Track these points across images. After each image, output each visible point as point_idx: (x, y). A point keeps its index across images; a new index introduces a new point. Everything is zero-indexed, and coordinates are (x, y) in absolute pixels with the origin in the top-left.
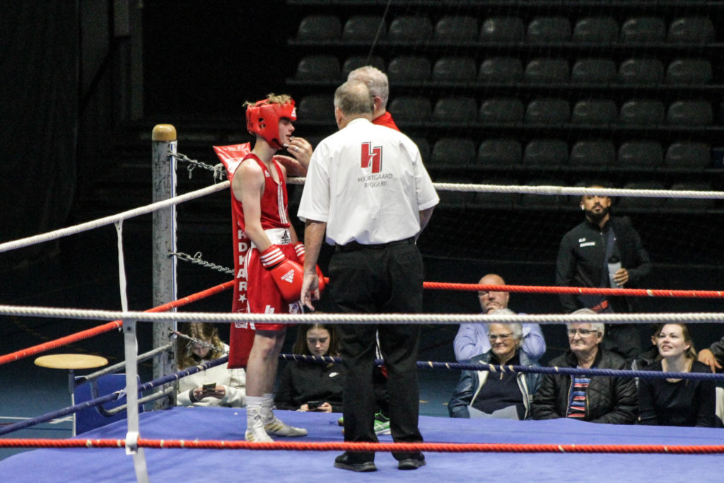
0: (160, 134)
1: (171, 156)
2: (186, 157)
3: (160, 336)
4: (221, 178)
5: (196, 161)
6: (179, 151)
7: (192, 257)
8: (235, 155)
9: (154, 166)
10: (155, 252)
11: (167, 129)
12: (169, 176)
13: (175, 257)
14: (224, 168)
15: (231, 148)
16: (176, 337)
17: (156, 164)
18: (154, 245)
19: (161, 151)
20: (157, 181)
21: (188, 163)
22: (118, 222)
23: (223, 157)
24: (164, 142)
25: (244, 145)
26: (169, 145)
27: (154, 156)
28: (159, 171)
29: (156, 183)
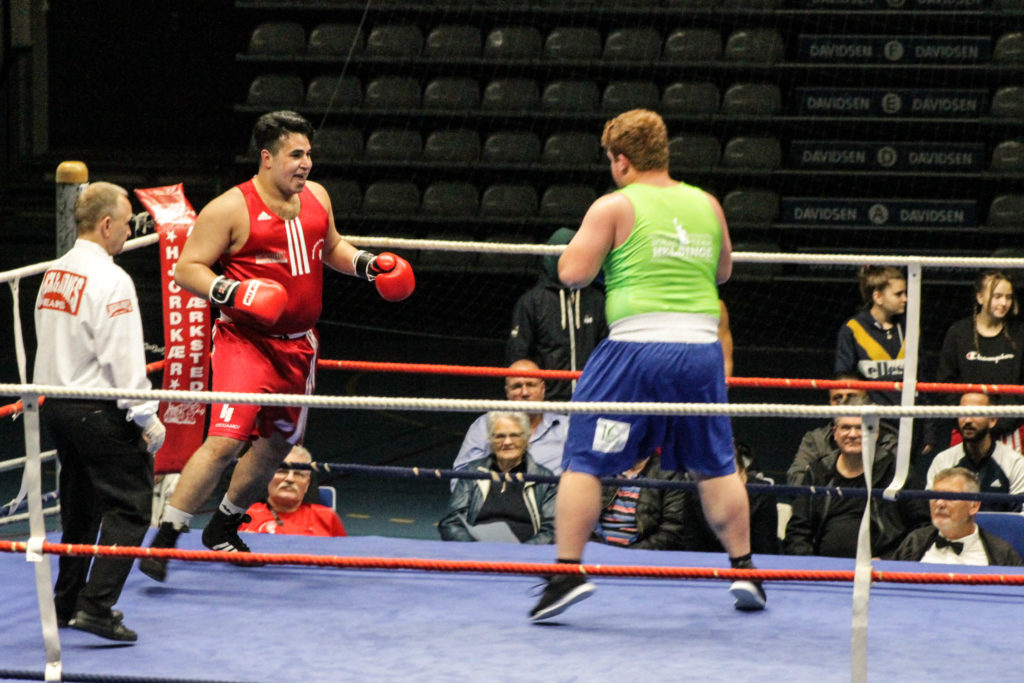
0: (67, 174)
4: (144, 231)
8: (163, 200)
9: (58, 215)
11: (76, 167)
14: (150, 218)
15: (157, 192)
17: (62, 213)
19: (67, 197)
22: (13, 281)
23: (147, 202)
24: (71, 184)
25: (174, 188)
26: (78, 189)
27: (58, 201)
28: (65, 222)
29: (61, 237)
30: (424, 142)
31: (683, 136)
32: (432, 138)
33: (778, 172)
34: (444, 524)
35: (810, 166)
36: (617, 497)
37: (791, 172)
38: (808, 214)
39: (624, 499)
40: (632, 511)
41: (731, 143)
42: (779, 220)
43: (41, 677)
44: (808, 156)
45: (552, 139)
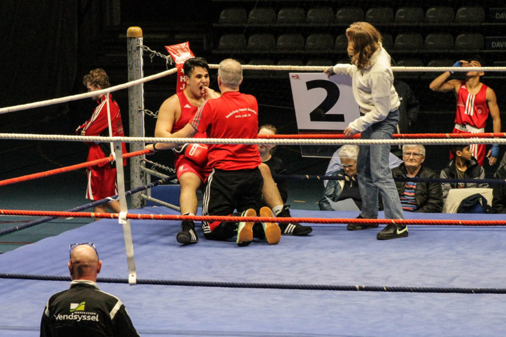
0: (132, 33)
1: (139, 47)
2: (148, 48)
3: (135, 162)
5: (155, 52)
6: (144, 44)
7: (154, 113)
9: (128, 53)
10: (130, 108)
11: (136, 29)
12: (139, 60)
13: (143, 112)
15: (176, 47)
16: (145, 162)
17: (130, 52)
18: (130, 104)
19: (132, 44)
20: (131, 63)
21: (150, 52)
23: (171, 52)
24: (134, 38)
25: (184, 44)
26: (138, 40)
27: (128, 47)
28: (132, 57)
29: (130, 64)
30: (306, 14)
31: (435, 7)
32: (310, 12)
33: (483, 24)
34: (321, 203)
35: (500, 21)
36: (406, 188)
37: (490, 24)
38: (499, 44)
39: (408, 189)
40: (413, 194)
41: (459, 11)
42: (485, 48)
43: (126, 282)
44: (498, 16)
45: (370, 11)
